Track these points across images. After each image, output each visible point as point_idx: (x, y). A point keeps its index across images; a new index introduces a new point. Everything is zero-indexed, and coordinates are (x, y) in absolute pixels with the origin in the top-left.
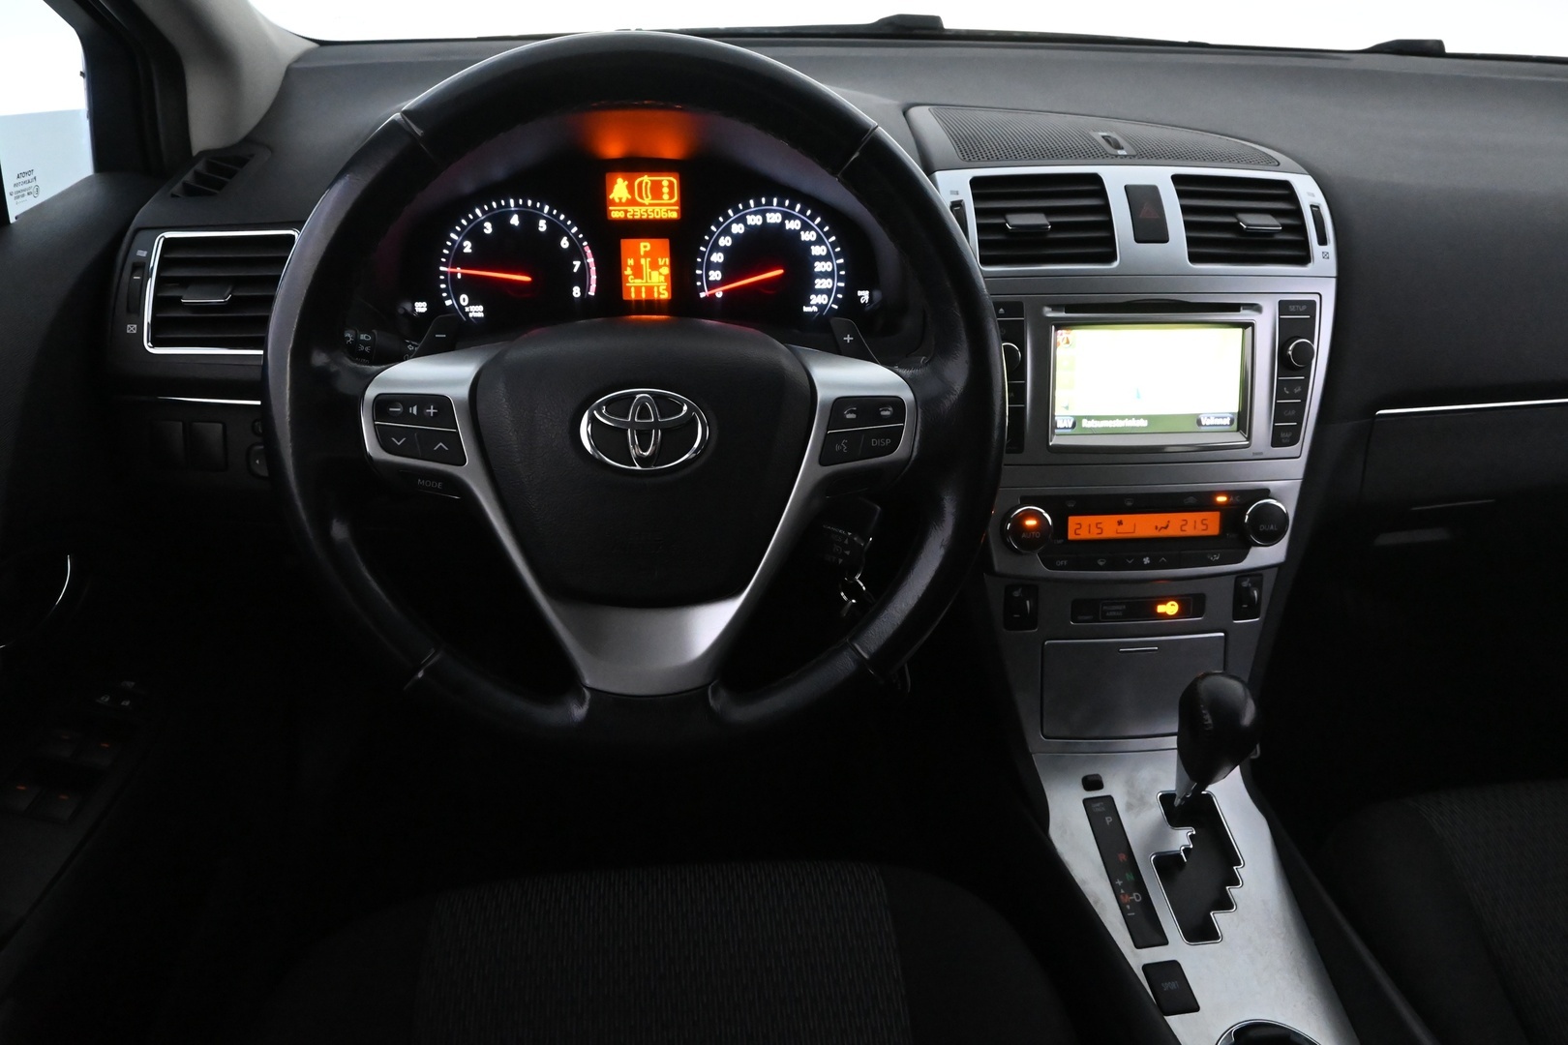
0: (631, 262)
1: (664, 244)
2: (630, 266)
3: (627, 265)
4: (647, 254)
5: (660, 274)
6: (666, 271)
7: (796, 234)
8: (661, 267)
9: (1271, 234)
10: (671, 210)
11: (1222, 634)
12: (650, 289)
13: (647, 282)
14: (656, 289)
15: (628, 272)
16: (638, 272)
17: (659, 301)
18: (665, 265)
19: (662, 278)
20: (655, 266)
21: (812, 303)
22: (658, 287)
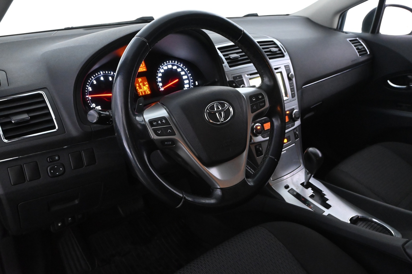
0: (137, 85)
1: (145, 78)
2: (138, 86)
3: (137, 86)
4: (141, 82)
5: (146, 87)
6: (147, 86)
7: (176, 70)
8: (146, 85)
9: (276, 52)
10: (144, 69)
11: (294, 144)
12: (145, 92)
13: (143, 90)
14: (146, 91)
15: (138, 88)
16: (140, 88)
17: (148, 94)
18: (146, 84)
19: (147, 88)
20: (144, 85)
21: (185, 87)
22: (147, 90)
